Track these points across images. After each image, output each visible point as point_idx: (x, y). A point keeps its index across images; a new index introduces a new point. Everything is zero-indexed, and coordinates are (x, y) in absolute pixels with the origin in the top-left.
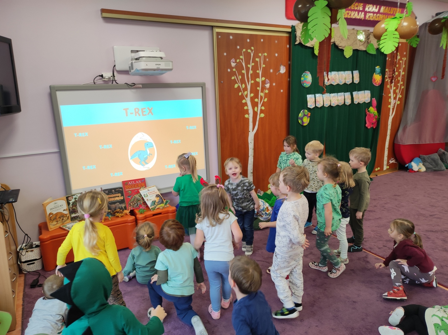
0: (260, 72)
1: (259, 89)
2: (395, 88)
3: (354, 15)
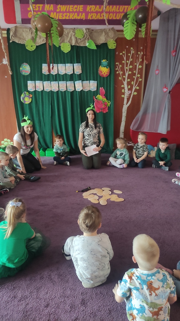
2: (129, 80)
3: (73, 17)
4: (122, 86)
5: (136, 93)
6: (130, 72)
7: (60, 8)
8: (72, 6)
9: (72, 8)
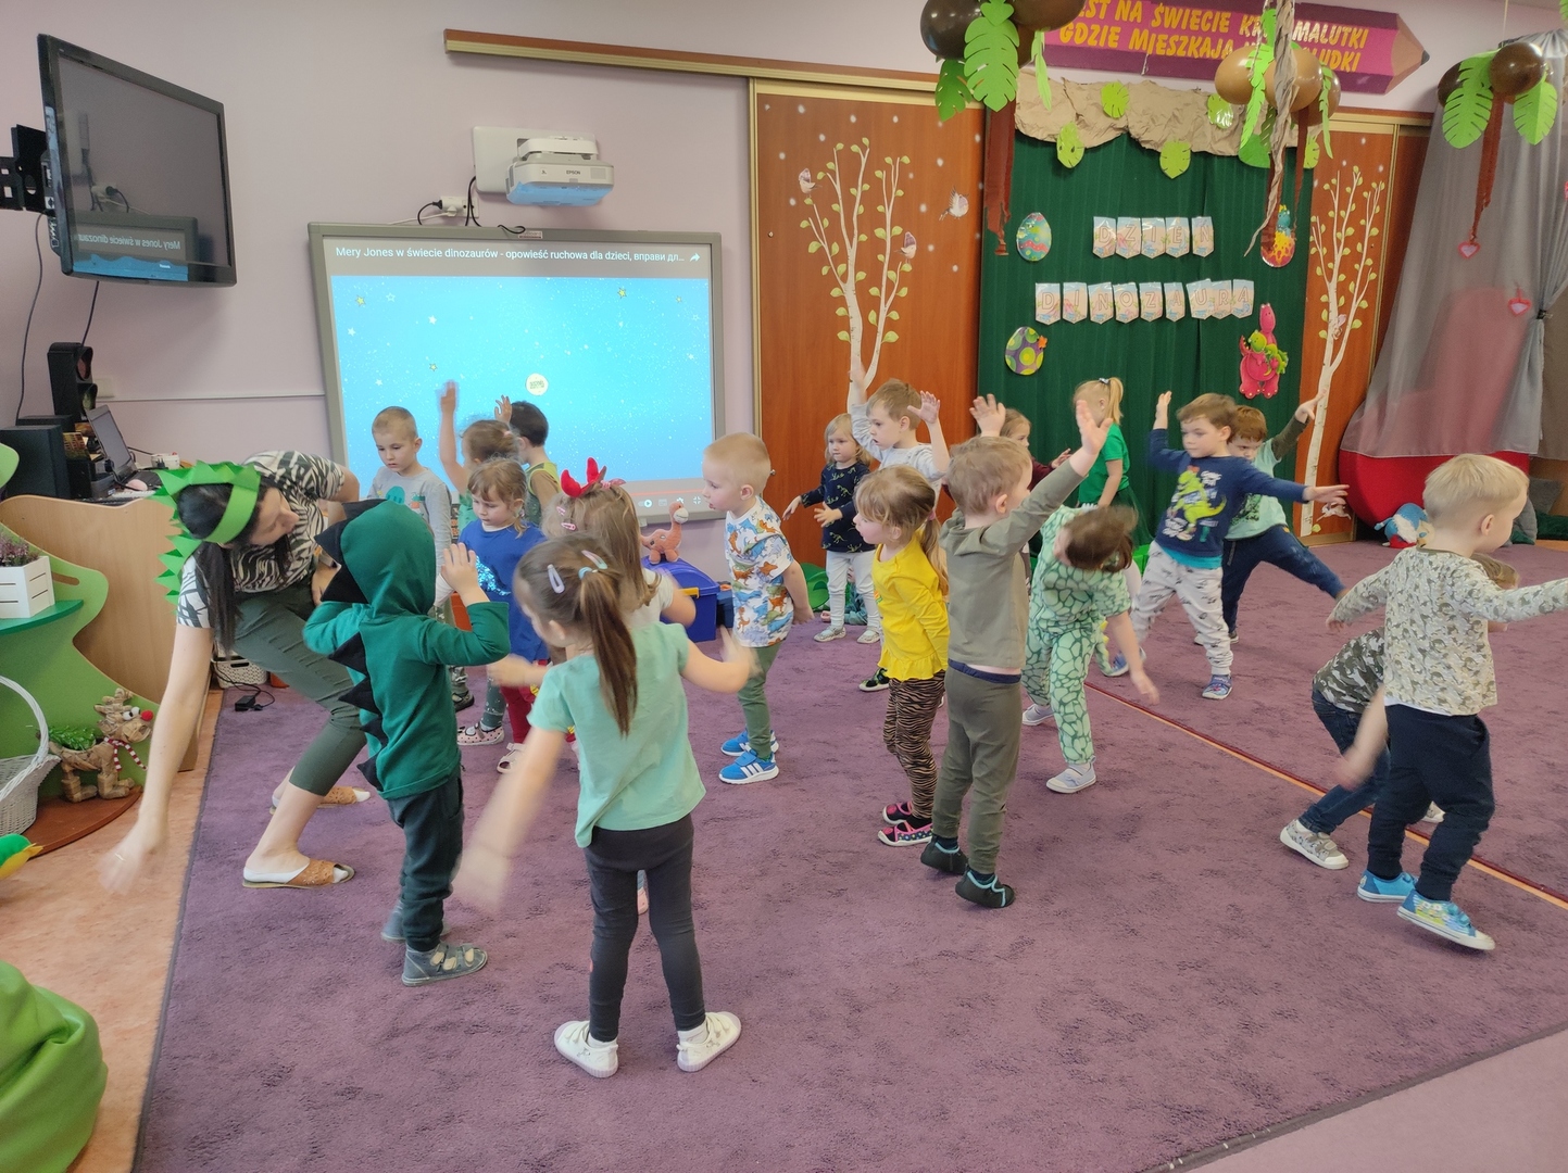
0: (888, 212)
1: (885, 258)
2: (1342, 277)
3: (1198, 49)
4: (1324, 298)
5: (1358, 324)
6: (1347, 251)
7: (1162, 15)
8: (1199, 12)
9: (1198, 20)
